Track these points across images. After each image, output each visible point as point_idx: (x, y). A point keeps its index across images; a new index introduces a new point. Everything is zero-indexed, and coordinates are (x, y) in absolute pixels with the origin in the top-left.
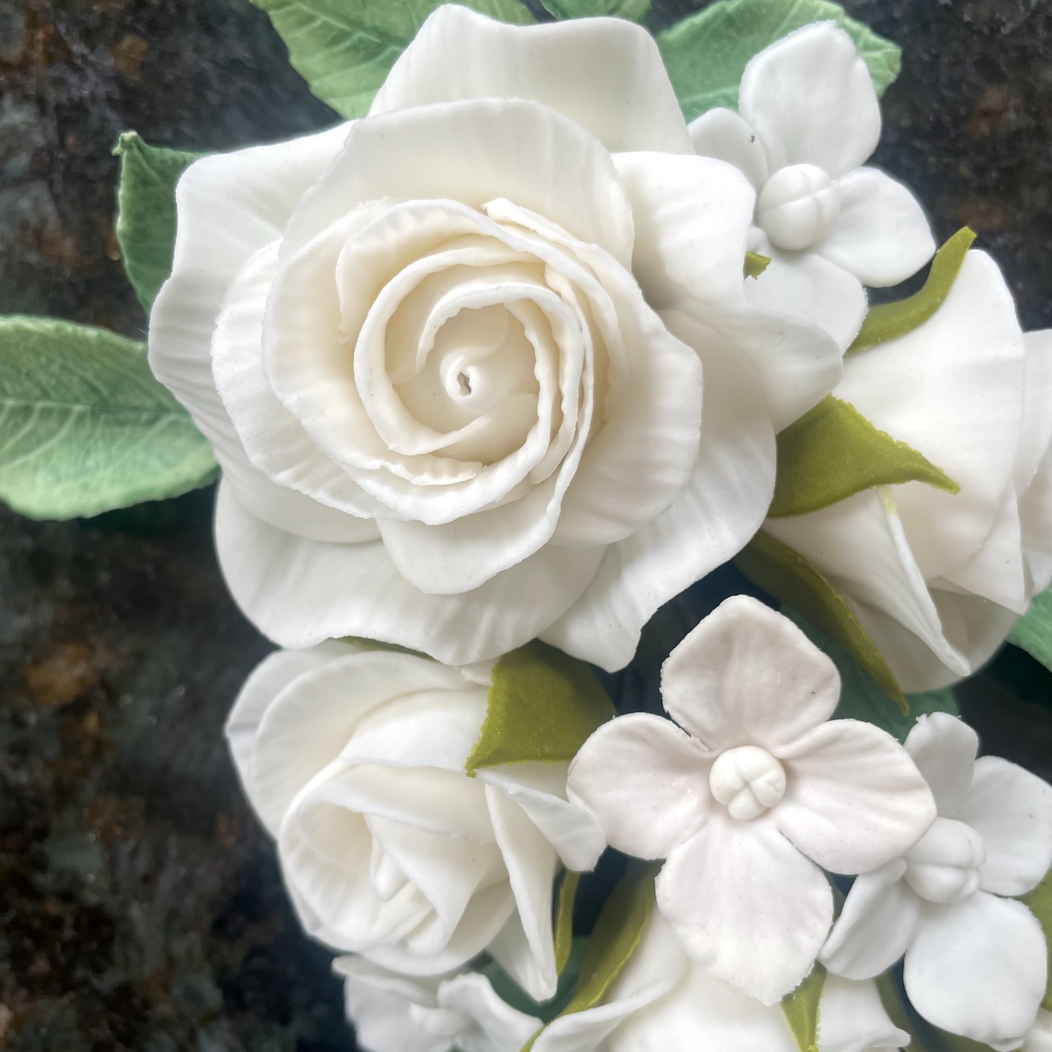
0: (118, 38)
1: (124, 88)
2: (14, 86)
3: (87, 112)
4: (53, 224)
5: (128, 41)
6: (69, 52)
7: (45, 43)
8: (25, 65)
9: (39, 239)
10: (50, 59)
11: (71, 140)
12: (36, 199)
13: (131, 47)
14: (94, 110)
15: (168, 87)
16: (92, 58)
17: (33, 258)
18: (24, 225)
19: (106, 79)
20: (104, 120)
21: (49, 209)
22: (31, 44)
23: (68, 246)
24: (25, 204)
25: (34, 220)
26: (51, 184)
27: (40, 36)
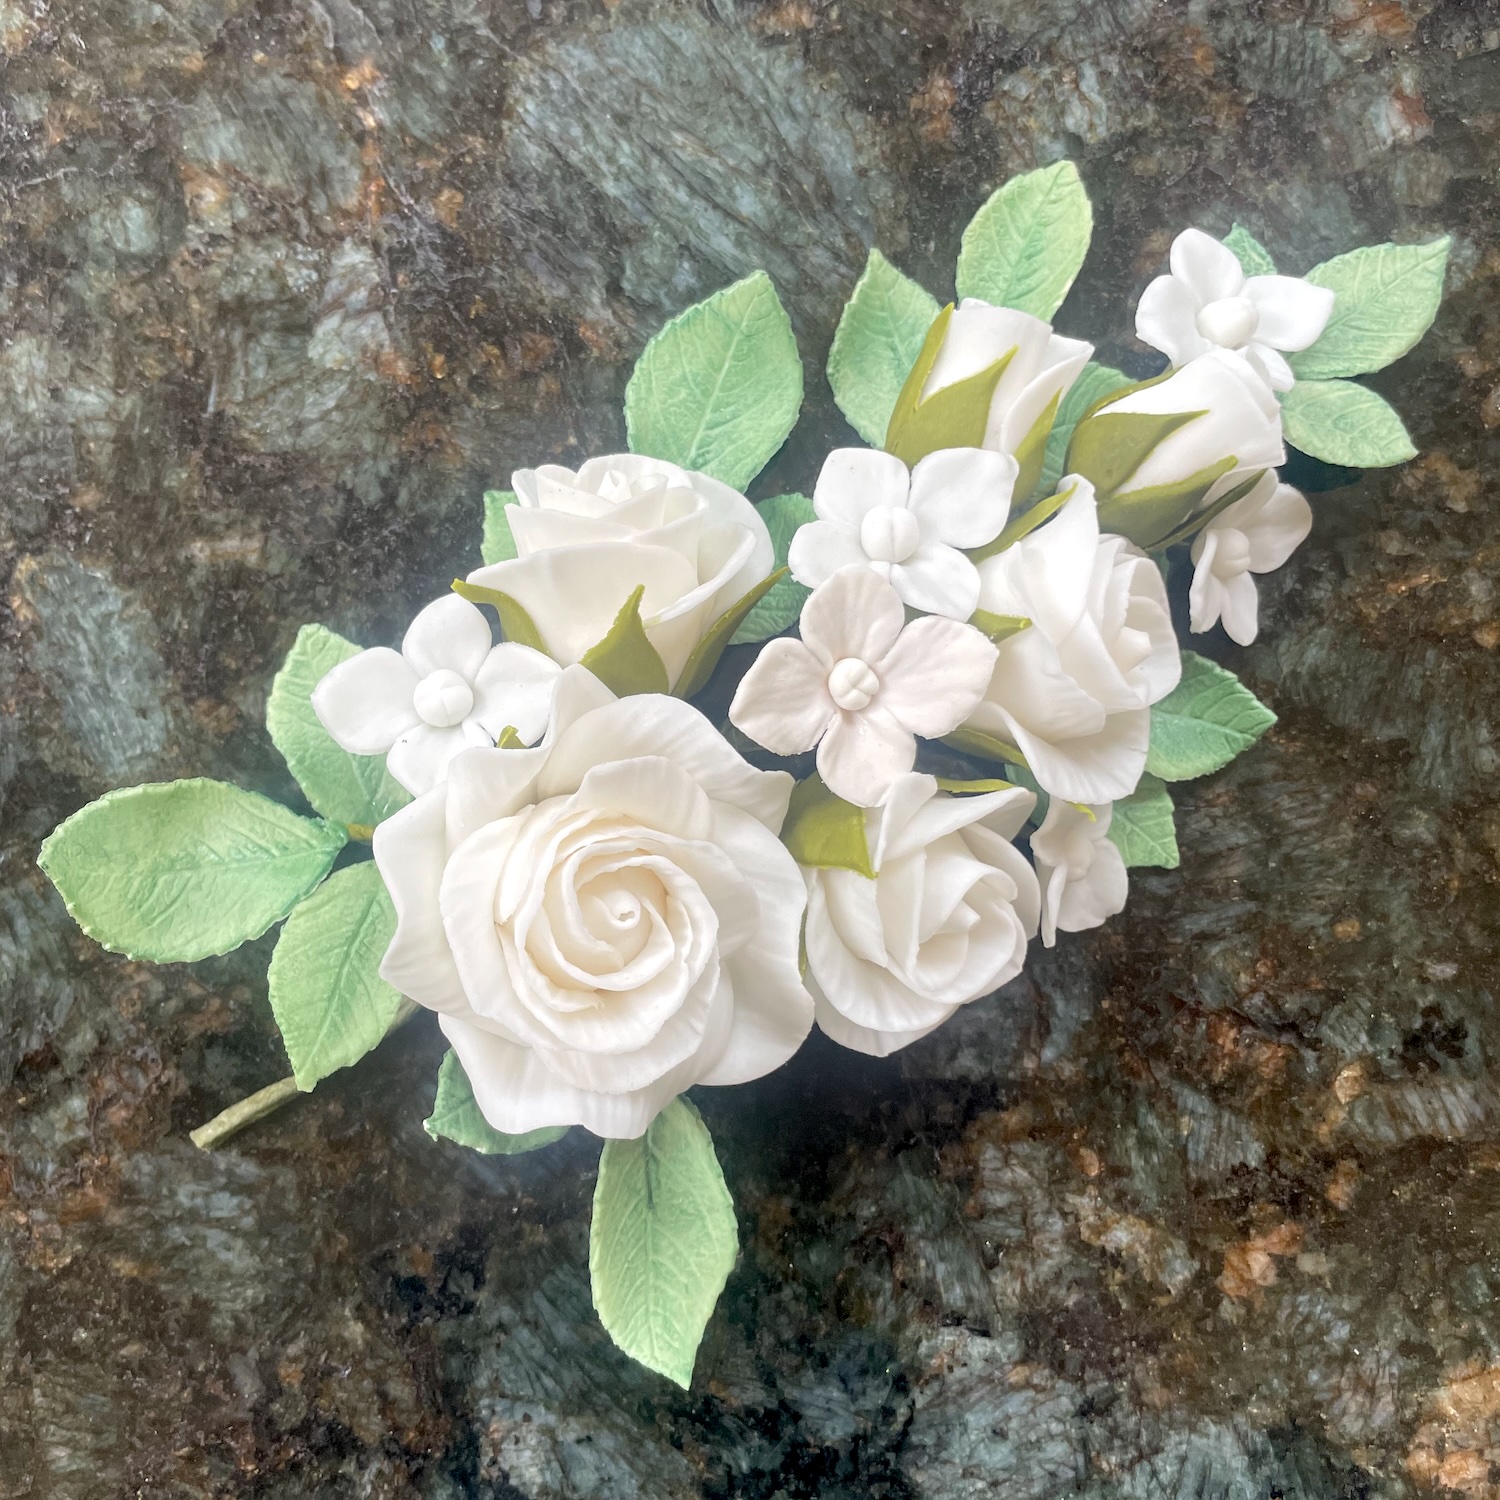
0: (439, 191)
1: (444, 233)
2: (353, 232)
3: (414, 254)
4: (388, 350)
5: (446, 195)
6: (397, 202)
7: (379, 195)
8: (361, 214)
9: (376, 362)
10: (382, 209)
11: (400, 278)
12: (374, 327)
13: (450, 200)
14: (420, 254)
15: (480, 235)
16: (417, 208)
17: (372, 377)
18: (364, 350)
19: (430, 227)
20: (428, 260)
21: (384, 336)
22: (366, 195)
23: (401, 368)
24: (365, 331)
25: (373, 346)
26: (385, 315)
27: (373, 188)
